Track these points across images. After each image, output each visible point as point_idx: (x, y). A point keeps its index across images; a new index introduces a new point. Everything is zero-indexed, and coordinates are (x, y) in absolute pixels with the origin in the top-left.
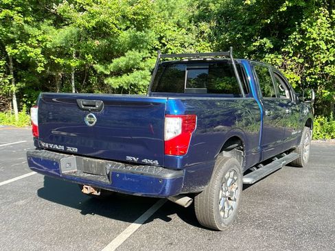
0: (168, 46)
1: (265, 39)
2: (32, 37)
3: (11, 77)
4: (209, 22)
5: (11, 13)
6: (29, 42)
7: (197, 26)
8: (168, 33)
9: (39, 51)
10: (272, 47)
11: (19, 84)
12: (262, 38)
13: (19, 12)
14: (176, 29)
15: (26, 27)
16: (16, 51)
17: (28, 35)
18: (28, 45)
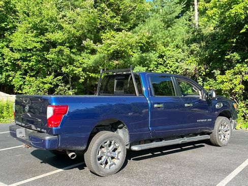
0: (167, 62)
1: (234, 53)
2: (76, 61)
3: (68, 86)
4: (200, 43)
5: (62, 48)
6: (75, 64)
7: (189, 46)
8: (167, 53)
9: (80, 69)
10: (239, 58)
11: (74, 90)
12: (232, 53)
13: (67, 47)
14: (175, 49)
15: (72, 55)
16: (67, 70)
17: (74, 60)
18: (73, 66)
